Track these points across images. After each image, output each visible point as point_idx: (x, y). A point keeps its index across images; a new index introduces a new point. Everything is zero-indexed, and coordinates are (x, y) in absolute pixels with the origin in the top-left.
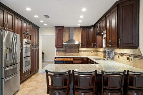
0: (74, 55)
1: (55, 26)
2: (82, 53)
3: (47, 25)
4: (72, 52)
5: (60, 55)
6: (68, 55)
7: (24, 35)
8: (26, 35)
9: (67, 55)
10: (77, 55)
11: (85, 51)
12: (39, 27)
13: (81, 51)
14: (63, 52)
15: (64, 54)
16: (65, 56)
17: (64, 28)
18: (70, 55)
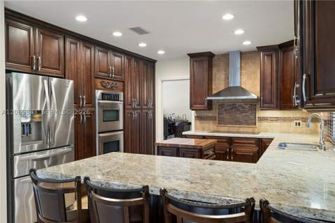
0: (241, 130)
1: (189, 55)
2: (265, 124)
3: (164, 54)
4: (238, 122)
5: (203, 129)
6: (226, 129)
7: (99, 81)
8: (106, 81)
9: (222, 129)
10: (250, 130)
11: (277, 119)
12: (156, 61)
13: (262, 119)
14: (211, 122)
15: (216, 128)
16: (217, 132)
17: (215, 58)
18: (231, 129)
